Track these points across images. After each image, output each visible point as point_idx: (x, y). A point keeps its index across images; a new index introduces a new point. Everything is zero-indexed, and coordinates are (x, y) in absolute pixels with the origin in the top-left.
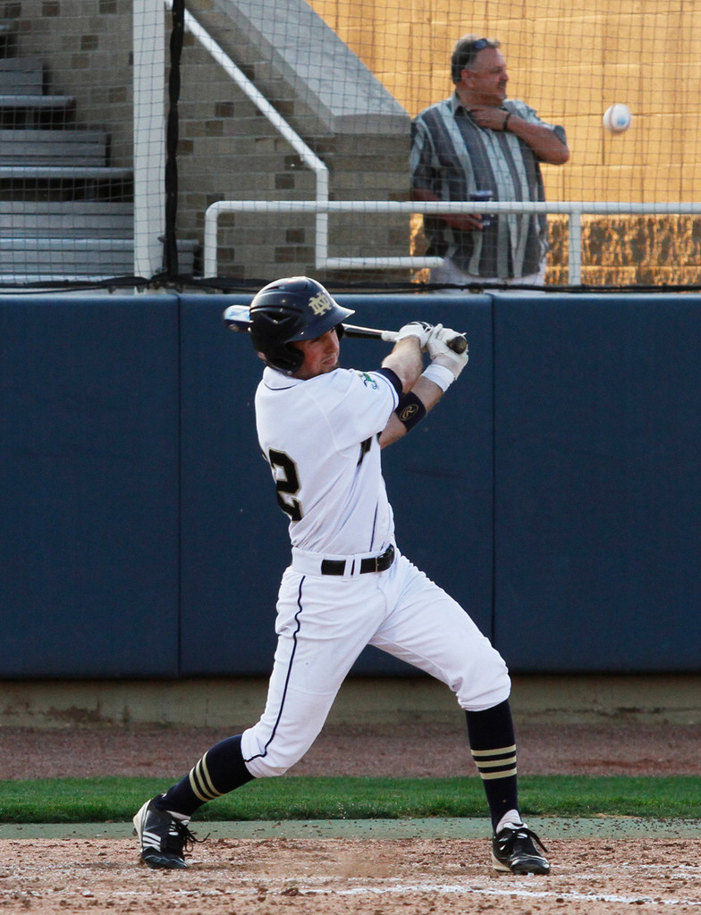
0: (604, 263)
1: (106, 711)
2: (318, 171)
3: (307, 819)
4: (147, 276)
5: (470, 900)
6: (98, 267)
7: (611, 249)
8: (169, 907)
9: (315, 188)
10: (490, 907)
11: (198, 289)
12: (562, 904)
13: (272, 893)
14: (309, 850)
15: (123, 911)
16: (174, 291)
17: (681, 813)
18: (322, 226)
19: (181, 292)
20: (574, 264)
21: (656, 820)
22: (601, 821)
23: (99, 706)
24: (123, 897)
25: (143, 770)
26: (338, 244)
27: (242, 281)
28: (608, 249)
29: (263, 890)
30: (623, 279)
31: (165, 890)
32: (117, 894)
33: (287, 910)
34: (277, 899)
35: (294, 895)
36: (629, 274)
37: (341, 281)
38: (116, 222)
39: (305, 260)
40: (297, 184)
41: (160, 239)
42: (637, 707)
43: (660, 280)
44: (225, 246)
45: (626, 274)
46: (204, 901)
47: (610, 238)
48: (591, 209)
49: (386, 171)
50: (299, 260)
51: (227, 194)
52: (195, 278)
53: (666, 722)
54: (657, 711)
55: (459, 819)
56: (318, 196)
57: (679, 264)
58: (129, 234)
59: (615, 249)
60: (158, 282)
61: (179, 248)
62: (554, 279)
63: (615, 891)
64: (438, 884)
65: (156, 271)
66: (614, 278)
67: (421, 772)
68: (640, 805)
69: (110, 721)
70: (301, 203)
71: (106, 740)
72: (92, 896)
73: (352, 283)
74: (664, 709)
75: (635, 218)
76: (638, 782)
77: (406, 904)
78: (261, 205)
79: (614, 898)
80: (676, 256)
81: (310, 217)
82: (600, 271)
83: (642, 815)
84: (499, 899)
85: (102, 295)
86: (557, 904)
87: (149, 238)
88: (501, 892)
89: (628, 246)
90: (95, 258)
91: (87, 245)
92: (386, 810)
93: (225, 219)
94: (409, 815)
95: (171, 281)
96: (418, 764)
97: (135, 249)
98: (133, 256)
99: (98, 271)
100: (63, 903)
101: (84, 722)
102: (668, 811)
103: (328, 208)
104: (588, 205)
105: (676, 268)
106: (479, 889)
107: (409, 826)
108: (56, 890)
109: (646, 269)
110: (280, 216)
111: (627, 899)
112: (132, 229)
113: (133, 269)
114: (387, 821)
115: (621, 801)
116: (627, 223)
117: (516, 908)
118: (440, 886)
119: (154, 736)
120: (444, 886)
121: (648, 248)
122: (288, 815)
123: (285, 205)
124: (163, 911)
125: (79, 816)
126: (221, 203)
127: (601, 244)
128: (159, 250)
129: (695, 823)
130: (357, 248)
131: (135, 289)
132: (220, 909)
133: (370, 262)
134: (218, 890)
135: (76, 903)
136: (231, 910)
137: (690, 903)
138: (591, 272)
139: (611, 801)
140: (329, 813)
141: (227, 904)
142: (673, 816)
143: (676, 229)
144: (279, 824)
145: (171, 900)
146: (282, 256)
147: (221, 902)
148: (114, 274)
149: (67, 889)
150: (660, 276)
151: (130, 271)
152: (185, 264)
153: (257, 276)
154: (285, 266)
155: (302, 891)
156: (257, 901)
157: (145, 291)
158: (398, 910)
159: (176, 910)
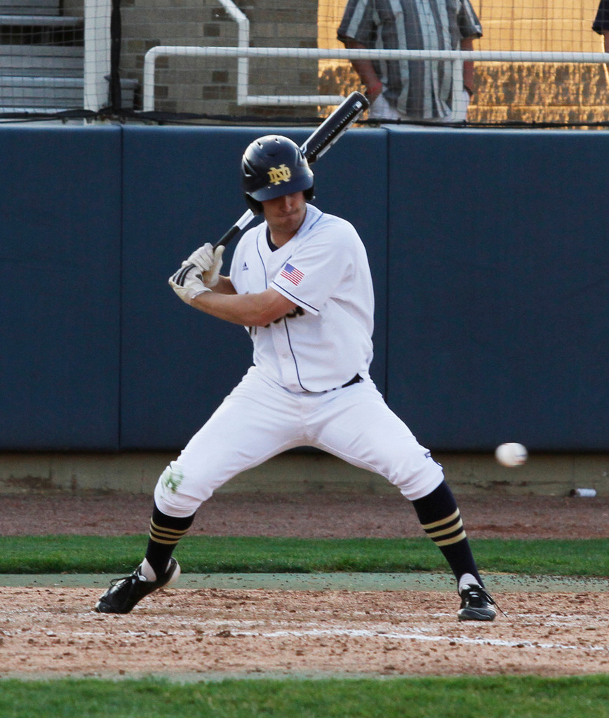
0: (480, 103)
1: (56, 480)
2: (240, 21)
3: (232, 572)
4: (94, 109)
5: (376, 643)
6: (53, 101)
7: (487, 91)
8: (121, 646)
9: (237, 36)
10: (394, 649)
11: (138, 121)
12: (455, 647)
13: (207, 635)
14: (236, 599)
15: (82, 649)
16: (118, 122)
17: (549, 571)
18: (243, 68)
19: (123, 123)
21: (529, 576)
23: (51, 474)
24: (82, 637)
25: (89, 529)
26: (256, 85)
27: (175, 114)
28: (483, 91)
29: (200, 632)
30: (497, 116)
31: (117, 631)
32: (76, 634)
33: (221, 649)
34: (213, 640)
35: (227, 636)
36: (502, 112)
37: (259, 116)
38: (69, 63)
39: (228, 97)
40: (223, 32)
41: (106, 78)
42: (508, 480)
43: (528, 118)
44: (160, 85)
45: (499, 113)
46: (151, 641)
47: (485, 82)
49: (298, 23)
50: (224, 97)
51: (162, 41)
52: (136, 111)
53: (531, 493)
54: (524, 484)
55: (362, 574)
56: (240, 43)
57: (544, 105)
58: (79, 73)
59: (490, 91)
60: (104, 115)
61: (122, 86)
63: (498, 635)
64: (348, 629)
65: (103, 105)
66: (488, 117)
67: (326, 534)
68: (515, 563)
69: (60, 487)
70: (225, 48)
71: (57, 504)
72: (55, 636)
73: (269, 117)
74: (530, 482)
75: (506, 65)
76: (510, 544)
77: (322, 645)
78: (191, 50)
79: (498, 642)
80: (541, 98)
81: (233, 61)
82: (477, 110)
83: (517, 572)
84: (401, 642)
85: (56, 125)
86: (451, 647)
87: (97, 77)
88: (402, 636)
89: (500, 89)
91: (43, 82)
92: (300, 565)
93: (161, 61)
94: (319, 570)
95: (116, 114)
96: (323, 527)
97: (85, 87)
98: (83, 93)
99: (53, 105)
100: (31, 641)
101: (38, 488)
102: (538, 569)
103: (249, 53)
105: (541, 107)
106: (383, 633)
107: (321, 579)
108: (24, 630)
109: (516, 108)
110: (208, 59)
111: (509, 643)
112: (82, 69)
113: (83, 103)
114: (300, 575)
115: (498, 560)
116: (500, 69)
117: (415, 650)
118: (350, 630)
119: (98, 500)
120: (354, 631)
121: (518, 91)
122: (216, 569)
123: (212, 50)
124: (116, 649)
125: (39, 568)
126: (157, 47)
127: (477, 88)
128: (105, 87)
129: (562, 579)
130: (272, 87)
131: (85, 120)
132: (164, 648)
133: (285, 100)
134: (161, 631)
135: (41, 641)
136: (174, 649)
137: (563, 647)
138: (472, 111)
139: (490, 560)
140: (251, 568)
141: (170, 643)
142: (543, 573)
143: (541, 75)
144: (209, 576)
145: (123, 640)
146: (209, 93)
147: (165, 642)
148: (67, 108)
149: (33, 629)
150: (527, 115)
151: (80, 105)
152: (127, 100)
153: (188, 110)
154: (212, 102)
155: (233, 634)
156: (196, 642)
157: (94, 122)
158: (316, 650)
159: (127, 648)
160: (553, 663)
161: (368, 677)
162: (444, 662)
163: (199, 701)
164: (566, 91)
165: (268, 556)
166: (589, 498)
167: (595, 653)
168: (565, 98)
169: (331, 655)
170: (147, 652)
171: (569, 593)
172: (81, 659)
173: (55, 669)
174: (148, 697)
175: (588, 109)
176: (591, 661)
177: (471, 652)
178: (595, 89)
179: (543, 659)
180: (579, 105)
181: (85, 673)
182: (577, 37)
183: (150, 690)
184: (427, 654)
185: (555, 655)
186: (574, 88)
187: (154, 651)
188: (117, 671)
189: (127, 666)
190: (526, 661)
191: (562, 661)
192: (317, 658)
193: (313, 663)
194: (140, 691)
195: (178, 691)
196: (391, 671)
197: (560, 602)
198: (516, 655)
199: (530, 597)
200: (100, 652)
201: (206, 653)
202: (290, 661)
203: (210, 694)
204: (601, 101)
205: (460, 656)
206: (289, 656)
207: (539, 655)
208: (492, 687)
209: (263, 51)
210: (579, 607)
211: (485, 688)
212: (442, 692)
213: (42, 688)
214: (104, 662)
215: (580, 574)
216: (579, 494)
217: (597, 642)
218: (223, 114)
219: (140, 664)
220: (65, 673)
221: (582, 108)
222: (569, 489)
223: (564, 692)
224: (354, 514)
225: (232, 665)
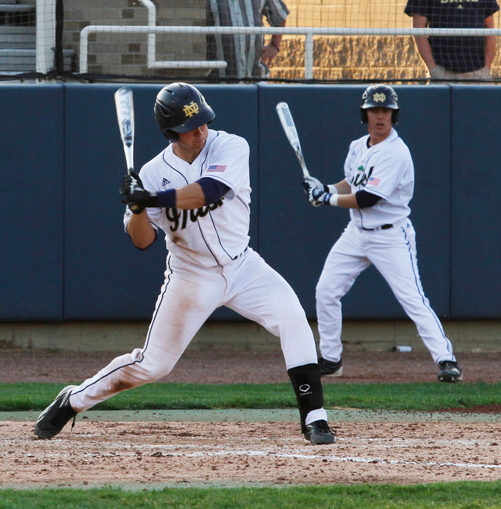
0: (322, 65)
1: (18, 342)
2: (149, 7)
3: (155, 409)
4: (44, 72)
5: (269, 460)
6: (14, 66)
7: (327, 57)
8: (83, 464)
9: (147, 18)
10: (283, 464)
11: (75, 80)
12: (326, 463)
13: (145, 455)
14: (161, 429)
15: (55, 466)
16: (61, 81)
17: (386, 406)
18: (152, 41)
19: (65, 81)
20: (308, 66)
21: (371, 411)
22: (337, 411)
23: (13, 338)
24: (53, 457)
25: (43, 378)
26: (161, 53)
27: (103, 75)
28: (324, 57)
29: (139, 453)
30: (334, 75)
31: (78, 453)
32: (48, 455)
33: (156, 466)
34: (149, 459)
35: (160, 456)
36: (337, 72)
37: (164, 76)
38: (26, 39)
39: (141, 62)
40: (136, 15)
41: (52, 49)
42: (347, 340)
43: (357, 76)
44: (91, 54)
45: (335, 73)
46: (104, 460)
47: (326, 50)
48: (319, 31)
49: (191, 8)
50: (137, 63)
51: (91, 21)
52: (74, 73)
53: (364, 350)
54: (359, 343)
55: (249, 410)
56: (150, 23)
57: (369, 66)
58: (32, 46)
59: (329, 56)
60: (51, 76)
61: (64, 55)
62: (291, 75)
63: (357, 455)
64: (247, 450)
65: (50, 69)
66: (328, 75)
67: (215, 381)
68: (360, 401)
69: (20, 348)
70: (140, 27)
71: (18, 359)
72: (34, 457)
73: (171, 77)
74: (363, 342)
75: (341, 38)
76: (352, 387)
77: (230, 463)
78: (115, 28)
79: (358, 459)
80: (367, 61)
81: (144, 36)
82: (319, 70)
83: (362, 408)
84: (287, 460)
85: (16, 84)
86: (324, 463)
87: (45, 48)
88: (287, 455)
89: (337, 55)
90: (11, 61)
91: (7, 52)
92: (203, 404)
93: (92, 37)
94: (218, 407)
95: (59, 75)
96: (213, 375)
97: (37, 55)
98: (35, 60)
99: (14, 69)
100: (16, 461)
101: (4, 348)
102: (378, 405)
103: (156, 30)
104: (317, 29)
105: (367, 68)
106: (273, 453)
107: (220, 413)
108: (10, 453)
109: (348, 69)
110: (126, 35)
111: (365, 460)
112: (35, 43)
113: (35, 67)
114: (204, 411)
115: (348, 399)
116: (336, 41)
117: (298, 465)
118: (248, 451)
119: (48, 357)
120: (251, 451)
121: (350, 57)
122: (143, 407)
123: (130, 28)
124: (79, 466)
125: (13, 406)
126: (90, 27)
127: (320, 54)
128: (52, 56)
129: (396, 413)
130: (173, 55)
131: (37, 80)
132: (114, 466)
133: (182, 64)
134: (110, 453)
135: (24, 460)
136: (122, 466)
137: (406, 463)
138: (316, 71)
139: (342, 399)
140: (168, 406)
141: (118, 462)
142: (382, 409)
143: (367, 45)
144: (138, 412)
145: (83, 459)
146: (126, 60)
147: (115, 461)
148: (24, 71)
149: (17, 452)
150: (357, 73)
151: (33, 69)
152: (67, 65)
153: (112, 72)
154: (129, 66)
155: (163, 454)
156: (136, 460)
157: (43, 81)
158: (226, 466)
159: (88, 466)
160: (400, 474)
161: (267, 485)
162: (321, 474)
163: (147, 504)
164: (385, 55)
165: (179, 397)
166: (407, 353)
167: (431, 467)
168: (384, 61)
169: (237, 470)
170: (102, 468)
171: (403, 423)
172: (55, 474)
173: (36, 481)
174: (111, 501)
175: (401, 69)
176: (429, 473)
177: (340, 467)
178: (406, 55)
179: (393, 471)
180: (394, 67)
181: (58, 484)
182: (392, 17)
183: (111, 496)
184: (308, 469)
185: (401, 469)
186: (391, 54)
187: (108, 467)
188: (82, 483)
189: (88, 479)
190: (381, 474)
191: (408, 473)
192: (227, 471)
193: (225, 475)
194: (104, 497)
195: (131, 497)
196: (282, 481)
197: (398, 429)
198: (373, 469)
199: (375, 426)
200: (68, 468)
201: (146, 469)
202: (207, 474)
203: (155, 499)
204: (411, 63)
205: (332, 470)
206: (206, 471)
207: (390, 468)
208: (361, 493)
209: (167, 28)
210: (412, 433)
211: (355, 493)
212: (324, 497)
213: (31, 495)
214: (72, 476)
215: (409, 409)
216: (399, 350)
217: (429, 459)
218: (137, 75)
219: (98, 477)
220: (44, 484)
221: (397, 68)
222: (392, 347)
223: (413, 496)
224: (236, 366)
225: (166, 478)
